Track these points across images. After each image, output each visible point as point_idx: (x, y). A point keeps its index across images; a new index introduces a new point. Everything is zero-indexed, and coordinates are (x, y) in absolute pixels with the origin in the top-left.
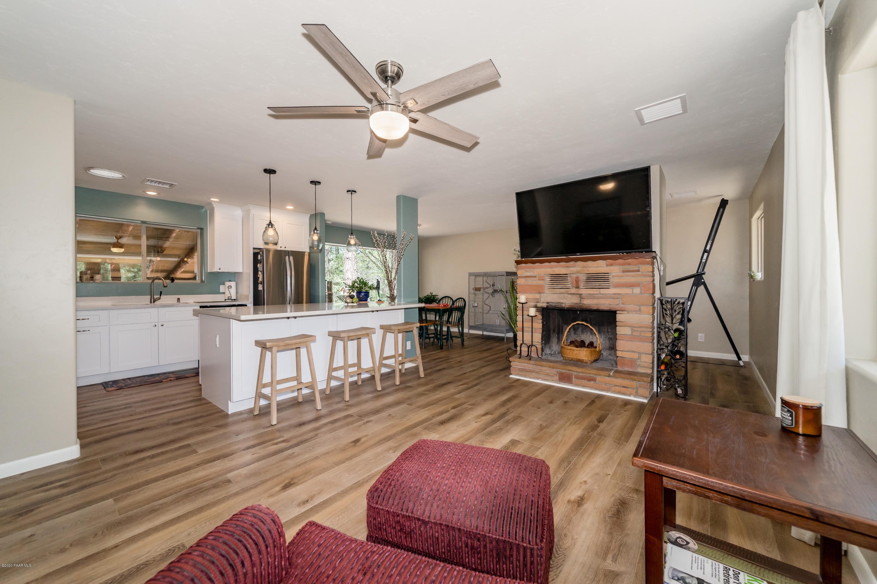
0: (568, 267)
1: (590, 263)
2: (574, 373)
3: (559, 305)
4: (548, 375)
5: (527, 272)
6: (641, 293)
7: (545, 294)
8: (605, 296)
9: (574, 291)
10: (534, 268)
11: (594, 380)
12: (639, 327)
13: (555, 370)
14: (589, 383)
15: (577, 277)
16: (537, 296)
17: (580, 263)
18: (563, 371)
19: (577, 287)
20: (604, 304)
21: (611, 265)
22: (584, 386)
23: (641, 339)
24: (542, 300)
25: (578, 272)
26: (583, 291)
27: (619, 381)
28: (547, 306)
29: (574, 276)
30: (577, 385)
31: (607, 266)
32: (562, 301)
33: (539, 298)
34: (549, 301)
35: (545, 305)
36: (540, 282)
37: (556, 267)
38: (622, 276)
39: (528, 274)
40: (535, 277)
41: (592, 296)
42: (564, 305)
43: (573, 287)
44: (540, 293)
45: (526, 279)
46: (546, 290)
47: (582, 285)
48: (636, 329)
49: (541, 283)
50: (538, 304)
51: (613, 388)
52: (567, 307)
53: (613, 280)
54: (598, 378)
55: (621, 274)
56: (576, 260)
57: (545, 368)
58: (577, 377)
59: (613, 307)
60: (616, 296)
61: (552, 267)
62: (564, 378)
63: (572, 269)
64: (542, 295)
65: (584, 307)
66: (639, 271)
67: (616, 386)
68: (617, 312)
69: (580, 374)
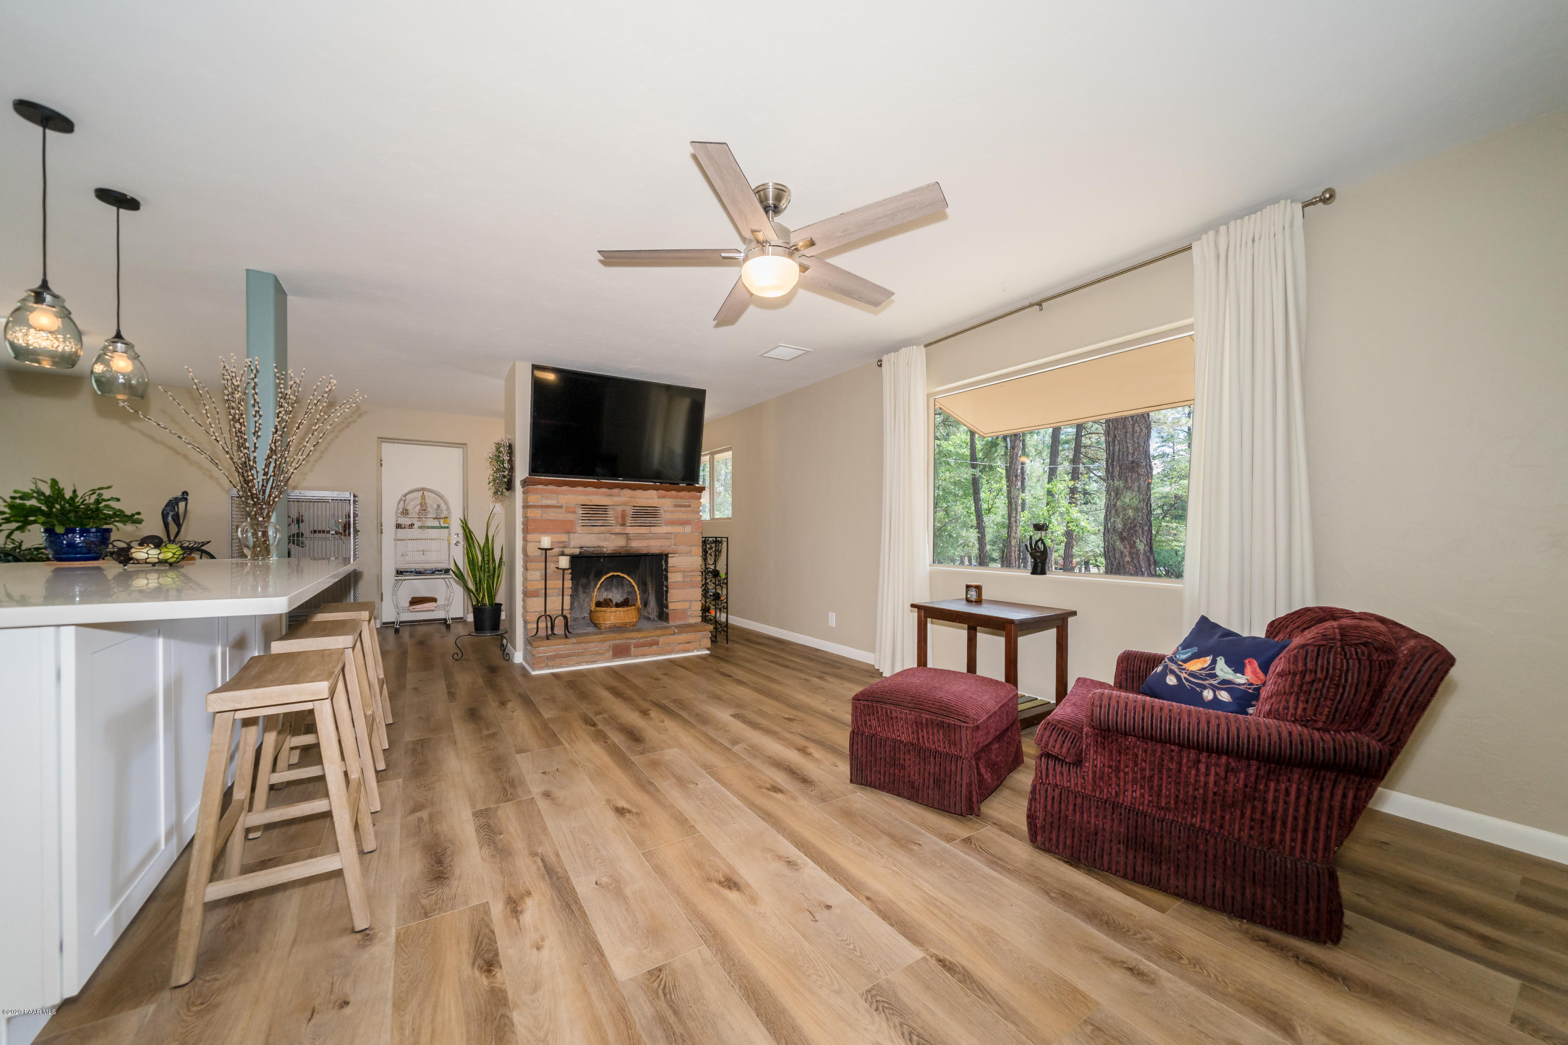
0: (611, 495)
1: (639, 493)
2: (631, 641)
3: (597, 551)
4: (597, 653)
5: (547, 498)
6: (692, 532)
7: (576, 534)
8: (657, 537)
9: (618, 529)
10: (558, 494)
11: (657, 643)
12: (689, 571)
13: (607, 644)
14: (650, 649)
15: (624, 511)
16: (564, 537)
17: (627, 492)
18: (618, 642)
19: (623, 524)
20: (654, 546)
21: (664, 497)
22: (644, 655)
23: (692, 586)
24: (573, 544)
25: (625, 504)
26: (629, 530)
27: (684, 637)
28: (580, 553)
29: (620, 508)
30: (637, 656)
31: (659, 497)
32: (602, 544)
33: (567, 540)
34: (583, 544)
35: (577, 551)
36: (568, 515)
37: (593, 494)
38: (673, 512)
39: (549, 502)
40: (561, 507)
41: (641, 537)
42: (605, 550)
43: (617, 523)
44: (568, 532)
45: (545, 510)
46: (579, 529)
47: (629, 521)
48: (686, 574)
49: (571, 517)
50: (565, 549)
51: (678, 647)
52: (609, 552)
53: (665, 516)
54: (661, 640)
55: (673, 509)
56: (622, 487)
57: (592, 645)
58: (636, 646)
59: (665, 550)
60: (667, 536)
61: (588, 494)
62: (621, 651)
63: (616, 499)
64: (572, 535)
65: (632, 552)
66: (689, 506)
67: (679, 644)
68: (670, 555)
69: (641, 640)
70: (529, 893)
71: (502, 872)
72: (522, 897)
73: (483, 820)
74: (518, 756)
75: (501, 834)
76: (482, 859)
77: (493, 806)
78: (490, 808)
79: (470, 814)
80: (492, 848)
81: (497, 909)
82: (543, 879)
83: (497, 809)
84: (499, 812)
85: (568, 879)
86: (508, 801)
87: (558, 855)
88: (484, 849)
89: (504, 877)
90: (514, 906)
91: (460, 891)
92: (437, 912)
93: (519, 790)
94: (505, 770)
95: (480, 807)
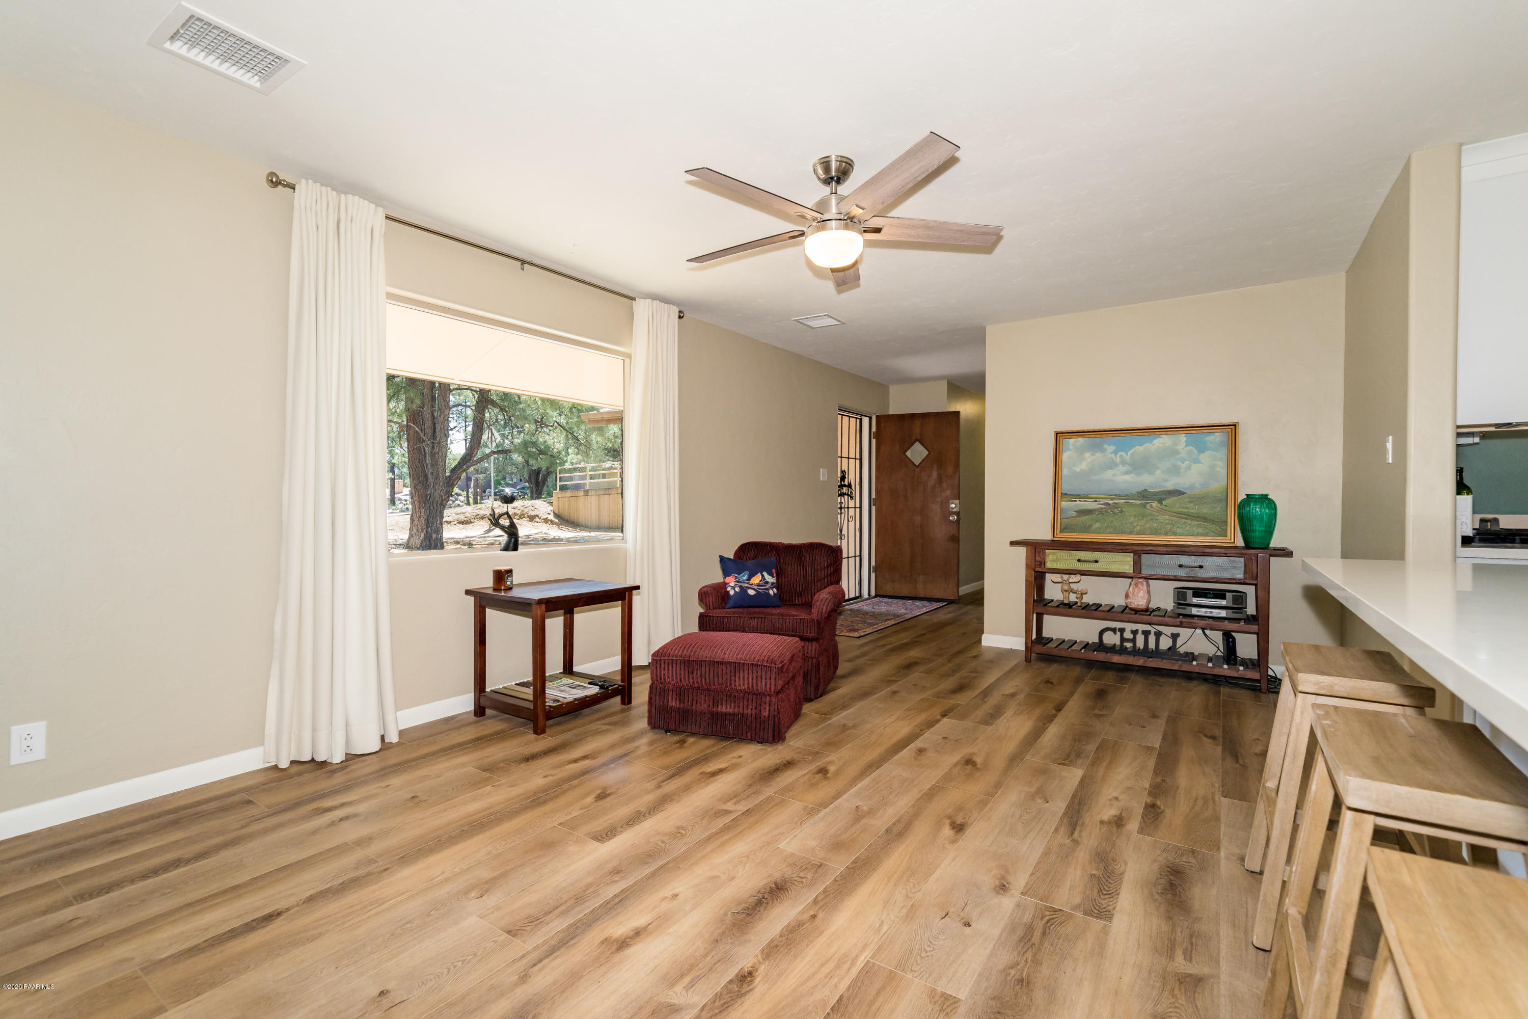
70: (1102, 822)
71: (1114, 845)
72: (1109, 823)
73: (1103, 902)
74: (962, 995)
75: (1093, 875)
76: (1126, 863)
77: (1079, 915)
78: (1085, 913)
79: (1116, 920)
80: (1111, 868)
81: (1133, 826)
82: (1083, 823)
83: (1074, 908)
84: (1077, 900)
85: (1065, 814)
86: (1055, 911)
87: (1056, 830)
88: (1121, 870)
89: (1114, 841)
90: (1119, 822)
91: (1159, 852)
92: (1183, 848)
93: (1027, 918)
94: (1013, 972)
95: (1097, 924)
